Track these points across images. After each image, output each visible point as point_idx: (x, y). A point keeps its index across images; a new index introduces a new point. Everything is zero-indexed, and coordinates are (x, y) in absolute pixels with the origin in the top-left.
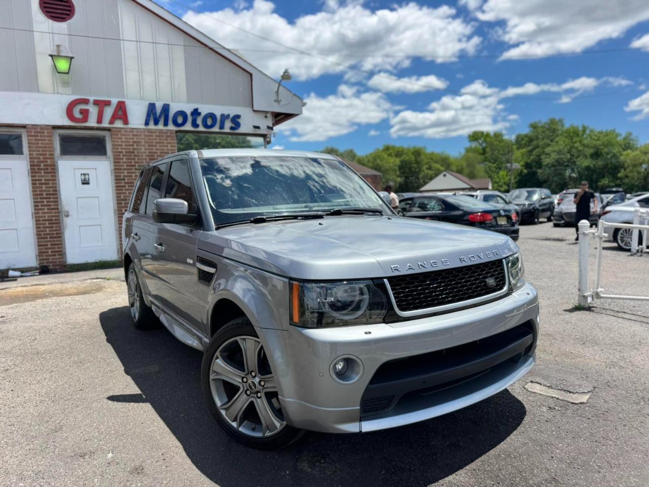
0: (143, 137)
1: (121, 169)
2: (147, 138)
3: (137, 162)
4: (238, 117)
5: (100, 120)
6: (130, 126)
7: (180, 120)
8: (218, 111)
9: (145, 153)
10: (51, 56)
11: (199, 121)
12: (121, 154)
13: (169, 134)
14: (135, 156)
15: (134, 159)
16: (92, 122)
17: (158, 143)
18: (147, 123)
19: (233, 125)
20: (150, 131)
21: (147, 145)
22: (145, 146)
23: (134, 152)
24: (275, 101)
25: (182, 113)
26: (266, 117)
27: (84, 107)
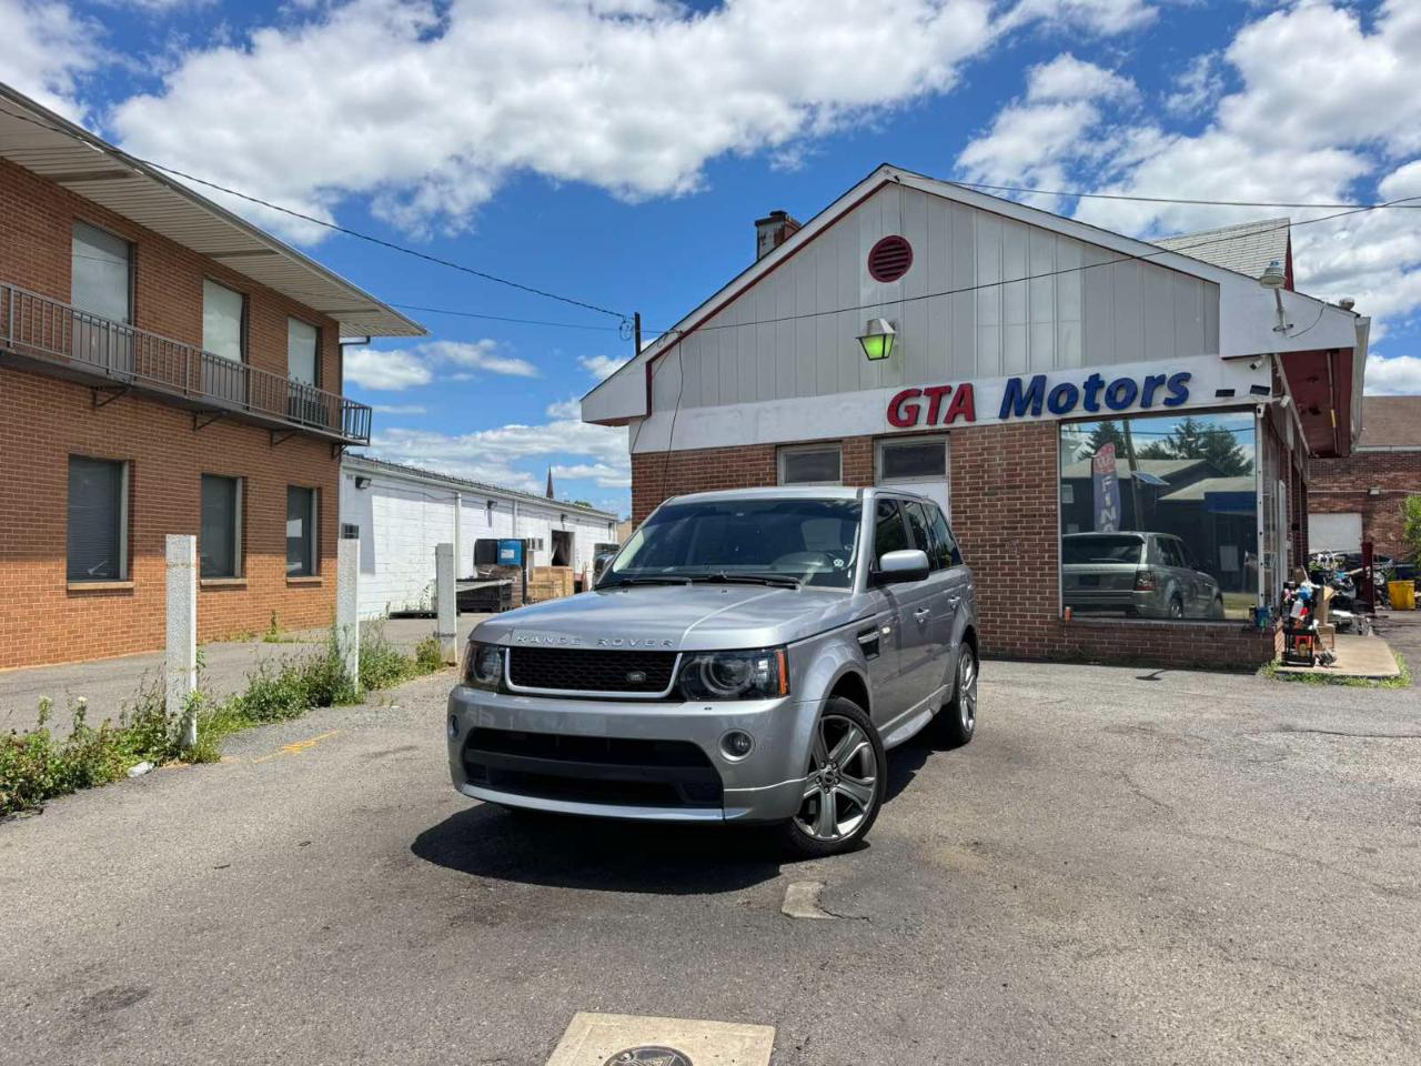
0: (999, 439)
1: (961, 495)
2: (1005, 439)
3: (988, 483)
4: (1186, 377)
5: (933, 419)
6: (977, 423)
7: (1063, 401)
8: (1138, 372)
9: (1000, 465)
10: (860, 339)
11: (1101, 398)
12: (963, 471)
13: (1044, 429)
14: (984, 472)
15: (982, 477)
16: (922, 425)
17: (1022, 446)
18: (1004, 414)
19: (1171, 396)
20: (1011, 427)
21: (1004, 451)
22: (1001, 453)
23: (983, 466)
24: (1275, 330)
25: (1067, 389)
26: (1253, 367)
27: (911, 402)
